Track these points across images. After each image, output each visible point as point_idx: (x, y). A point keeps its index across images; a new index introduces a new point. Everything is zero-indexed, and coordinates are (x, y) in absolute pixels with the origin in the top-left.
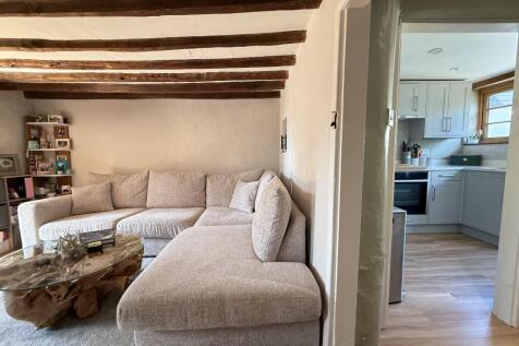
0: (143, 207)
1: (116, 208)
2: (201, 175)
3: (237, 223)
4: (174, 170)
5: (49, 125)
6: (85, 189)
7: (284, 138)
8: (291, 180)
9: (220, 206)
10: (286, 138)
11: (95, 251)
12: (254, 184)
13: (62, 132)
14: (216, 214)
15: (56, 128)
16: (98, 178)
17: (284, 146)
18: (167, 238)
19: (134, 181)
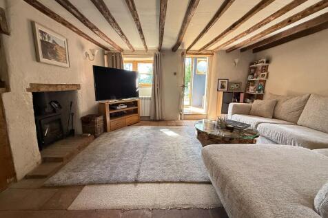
5: (259, 66)
13: (265, 69)
15: (262, 67)
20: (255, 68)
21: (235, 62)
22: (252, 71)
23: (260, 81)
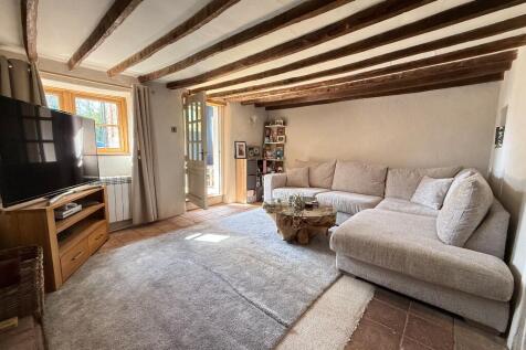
0: (329, 188)
1: (311, 186)
2: (383, 168)
3: (418, 214)
4: (357, 162)
5: (274, 127)
6: (294, 170)
7: (500, 131)
8: (502, 180)
9: (400, 198)
10: (503, 130)
11: (309, 207)
12: (445, 181)
13: (281, 131)
14: (396, 204)
15: (279, 128)
16: (300, 164)
17: (498, 140)
18: (350, 214)
19: (325, 168)
20: (270, 129)
21: (252, 120)
22: (267, 133)
23: (278, 145)
